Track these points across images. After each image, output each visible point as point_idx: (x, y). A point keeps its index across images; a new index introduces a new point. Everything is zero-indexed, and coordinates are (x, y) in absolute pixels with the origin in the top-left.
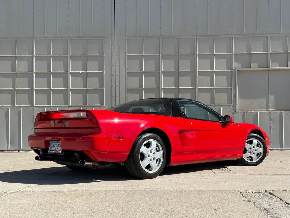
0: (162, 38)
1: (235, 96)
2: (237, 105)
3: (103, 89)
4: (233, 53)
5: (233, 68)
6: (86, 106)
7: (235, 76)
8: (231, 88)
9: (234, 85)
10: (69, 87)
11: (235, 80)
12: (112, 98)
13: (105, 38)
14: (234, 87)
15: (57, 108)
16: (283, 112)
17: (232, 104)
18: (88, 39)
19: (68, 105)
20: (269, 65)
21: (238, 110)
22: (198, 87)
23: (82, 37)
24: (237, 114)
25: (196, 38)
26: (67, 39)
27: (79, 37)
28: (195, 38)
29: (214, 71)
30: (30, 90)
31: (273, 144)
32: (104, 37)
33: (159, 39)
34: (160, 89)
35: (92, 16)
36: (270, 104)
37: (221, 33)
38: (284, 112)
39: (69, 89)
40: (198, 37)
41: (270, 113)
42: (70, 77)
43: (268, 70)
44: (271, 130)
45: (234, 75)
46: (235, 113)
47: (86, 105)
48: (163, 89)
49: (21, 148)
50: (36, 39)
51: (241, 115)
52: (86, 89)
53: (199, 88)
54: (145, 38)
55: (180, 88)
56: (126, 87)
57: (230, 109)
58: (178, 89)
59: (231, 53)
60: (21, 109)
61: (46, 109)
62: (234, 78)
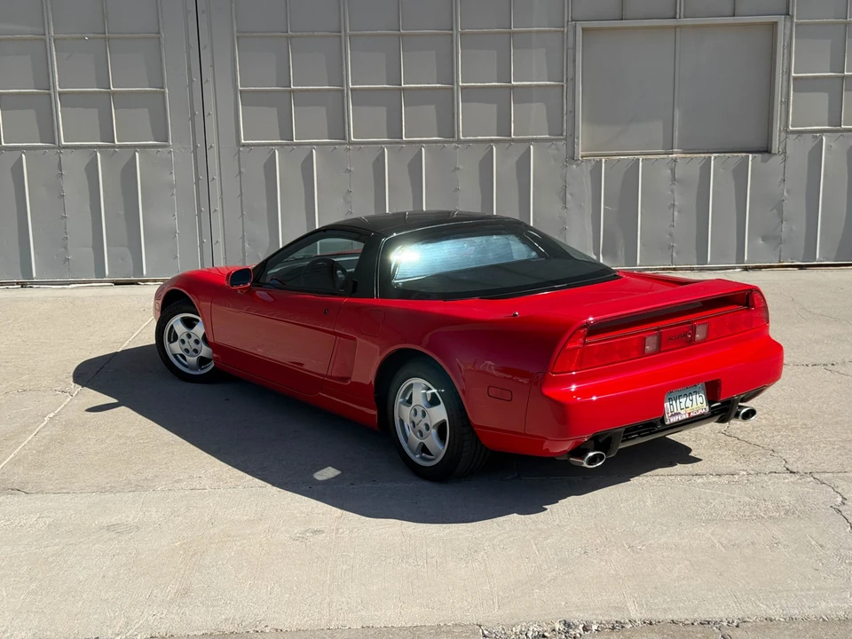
1: (573, 112)
2: (578, 138)
3: (164, 93)
5: (568, 21)
6: (114, 147)
7: (574, 48)
8: (563, 86)
9: (570, 77)
10: (52, 84)
11: (574, 61)
12: (193, 119)
14: (570, 83)
15: (19, 152)
16: (713, 156)
17: (562, 135)
19: (54, 143)
20: (678, 11)
21: (581, 153)
22: (461, 84)
24: (578, 165)
29: (510, 33)
31: (677, 253)
34: (343, 91)
36: (676, 134)
38: (715, 158)
39: (52, 92)
41: (675, 160)
42: (54, 53)
43: (676, 27)
44: (676, 213)
45: (571, 45)
46: (572, 164)
47: (114, 142)
48: (352, 90)
51: (590, 168)
52: (109, 93)
53: (463, 88)
55: (404, 89)
56: (237, 86)
57: (555, 152)
58: (400, 90)
62: (570, 52)
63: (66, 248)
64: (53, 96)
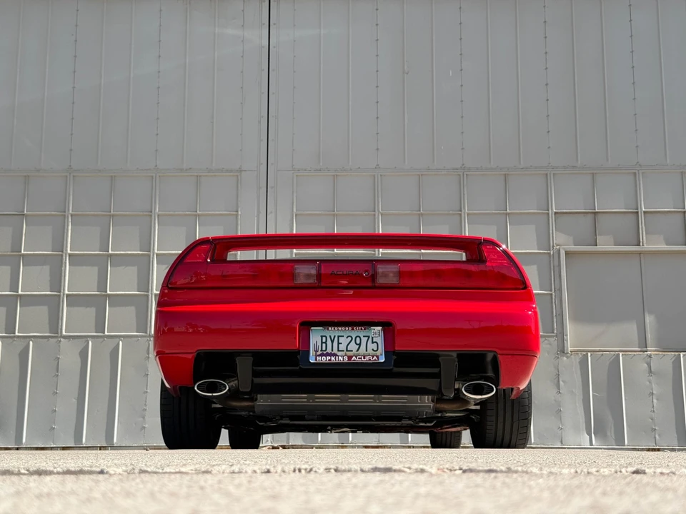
0: (379, 174)
1: (561, 315)
2: (567, 335)
4: (552, 209)
5: (553, 246)
7: (559, 265)
8: (552, 294)
9: (557, 288)
10: (150, 288)
11: (560, 276)
13: (243, 173)
14: (558, 292)
15: (118, 339)
16: (682, 354)
17: (553, 333)
18: (201, 174)
19: (146, 333)
20: (641, 240)
21: (569, 349)
23: (186, 170)
24: (567, 357)
25: (461, 174)
26: (152, 175)
27: (182, 170)
28: (459, 175)
30: (56, 295)
31: (659, 435)
32: (240, 171)
33: (374, 176)
35: (213, 122)
36: (649, 336)
37: (522, 163)
38: (684, 355)
39: (150, 293)
40: (468, 173)
41: (650, 356)
42: (155, 265)
43: (640, 253)
44: (655, 401)
45: (556, 263)
46: (563, 356)
49: (24, 441)
50: (75, 174)
51: (578, 360)
54: (338, 174)
57: (548, 346)
59: (548, 210)
60: (29, 343)
61: (90, 343)
62: (556, 269)
63: (144, 418)
64: (150, 297)
